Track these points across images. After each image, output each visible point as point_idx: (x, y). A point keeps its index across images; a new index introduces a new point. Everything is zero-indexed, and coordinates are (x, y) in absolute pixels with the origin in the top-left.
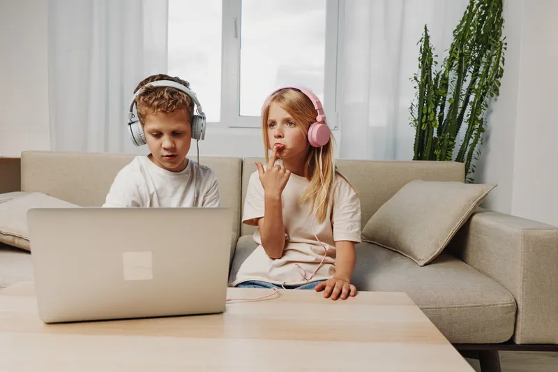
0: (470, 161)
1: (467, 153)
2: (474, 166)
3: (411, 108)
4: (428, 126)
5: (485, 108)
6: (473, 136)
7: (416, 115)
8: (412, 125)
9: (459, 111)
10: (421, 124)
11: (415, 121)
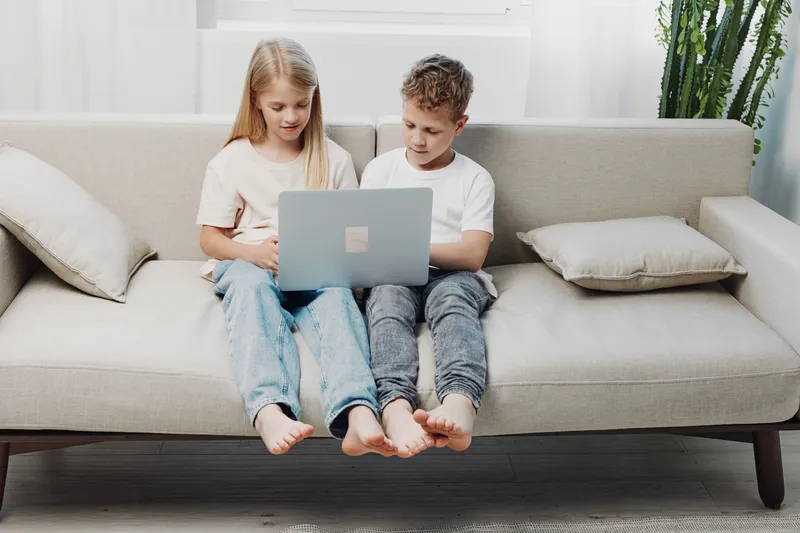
0: (756, 110)
1: (751, 95)
2: (763, 119)
3: (660, 9)
4: (688, 50)
5: (787, 13)
6: (763, 62)
7: (668, 22)
8: (659, 38)
9: (743, 17)
10: (676, 44)
11: (665, 31)
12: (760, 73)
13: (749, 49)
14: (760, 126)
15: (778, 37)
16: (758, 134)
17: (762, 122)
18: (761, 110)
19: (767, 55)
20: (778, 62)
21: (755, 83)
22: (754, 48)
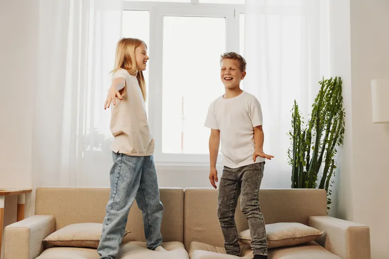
0: (328, 188)
3: (289, 152)
4: (300, 165)
5: (335, 152)
6: (329, 171)
8: (289, 163)
9: (319, 154)
10: (295, 164)
11: (291, 160)
12: (328, 174)
13: (323, 165)
14: (330, 194)
15: (333, 160)
16: (329, 197)
17: (331, 192)
18: (330, 188)
19: (330, 168)
20: (334, 170)
21: (327, 178)
22: (325, 165)
